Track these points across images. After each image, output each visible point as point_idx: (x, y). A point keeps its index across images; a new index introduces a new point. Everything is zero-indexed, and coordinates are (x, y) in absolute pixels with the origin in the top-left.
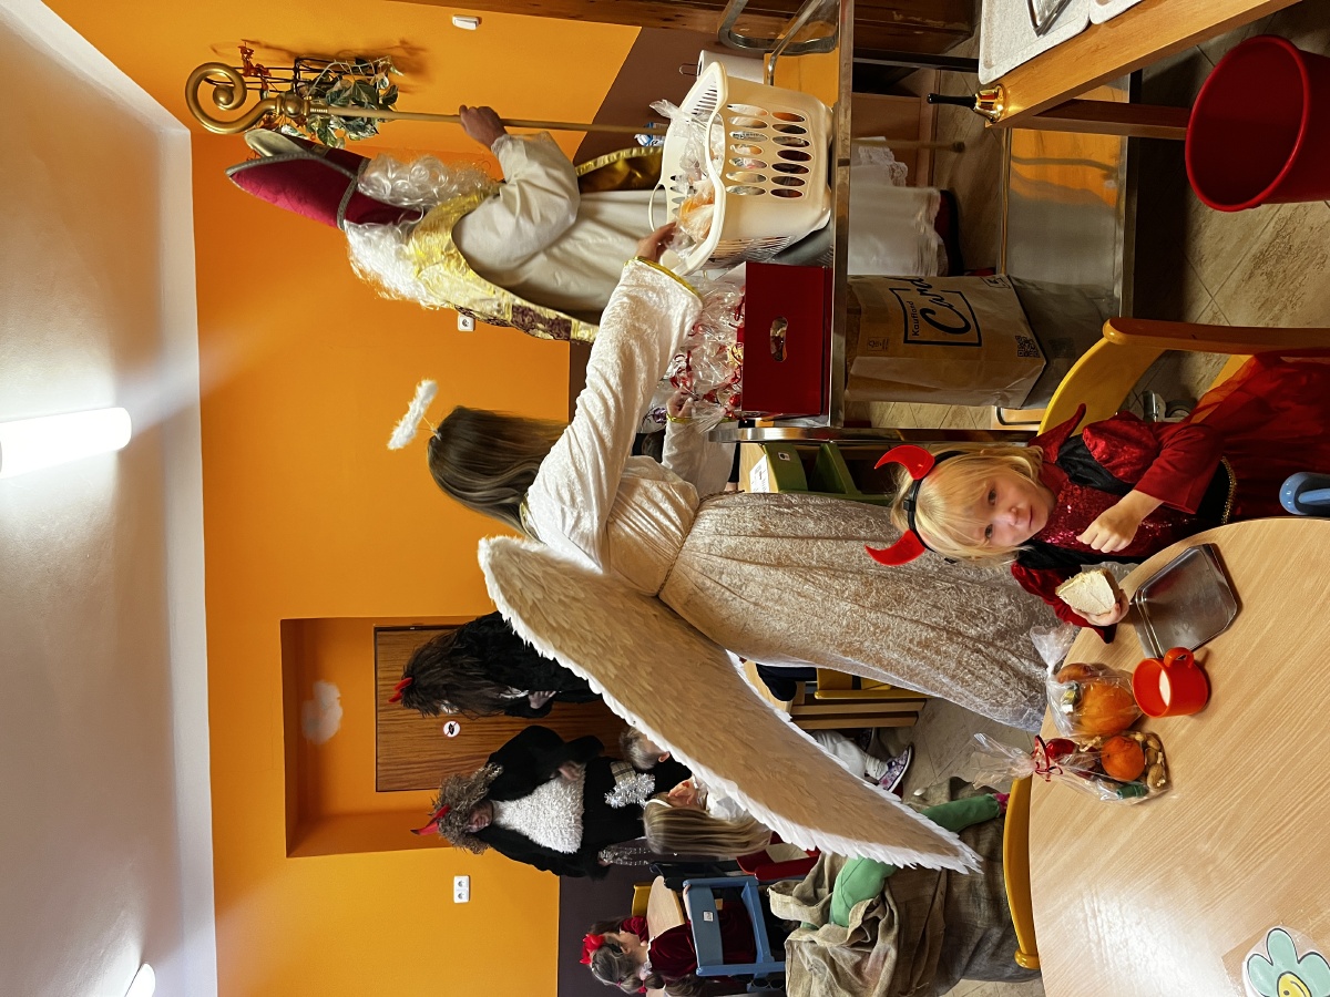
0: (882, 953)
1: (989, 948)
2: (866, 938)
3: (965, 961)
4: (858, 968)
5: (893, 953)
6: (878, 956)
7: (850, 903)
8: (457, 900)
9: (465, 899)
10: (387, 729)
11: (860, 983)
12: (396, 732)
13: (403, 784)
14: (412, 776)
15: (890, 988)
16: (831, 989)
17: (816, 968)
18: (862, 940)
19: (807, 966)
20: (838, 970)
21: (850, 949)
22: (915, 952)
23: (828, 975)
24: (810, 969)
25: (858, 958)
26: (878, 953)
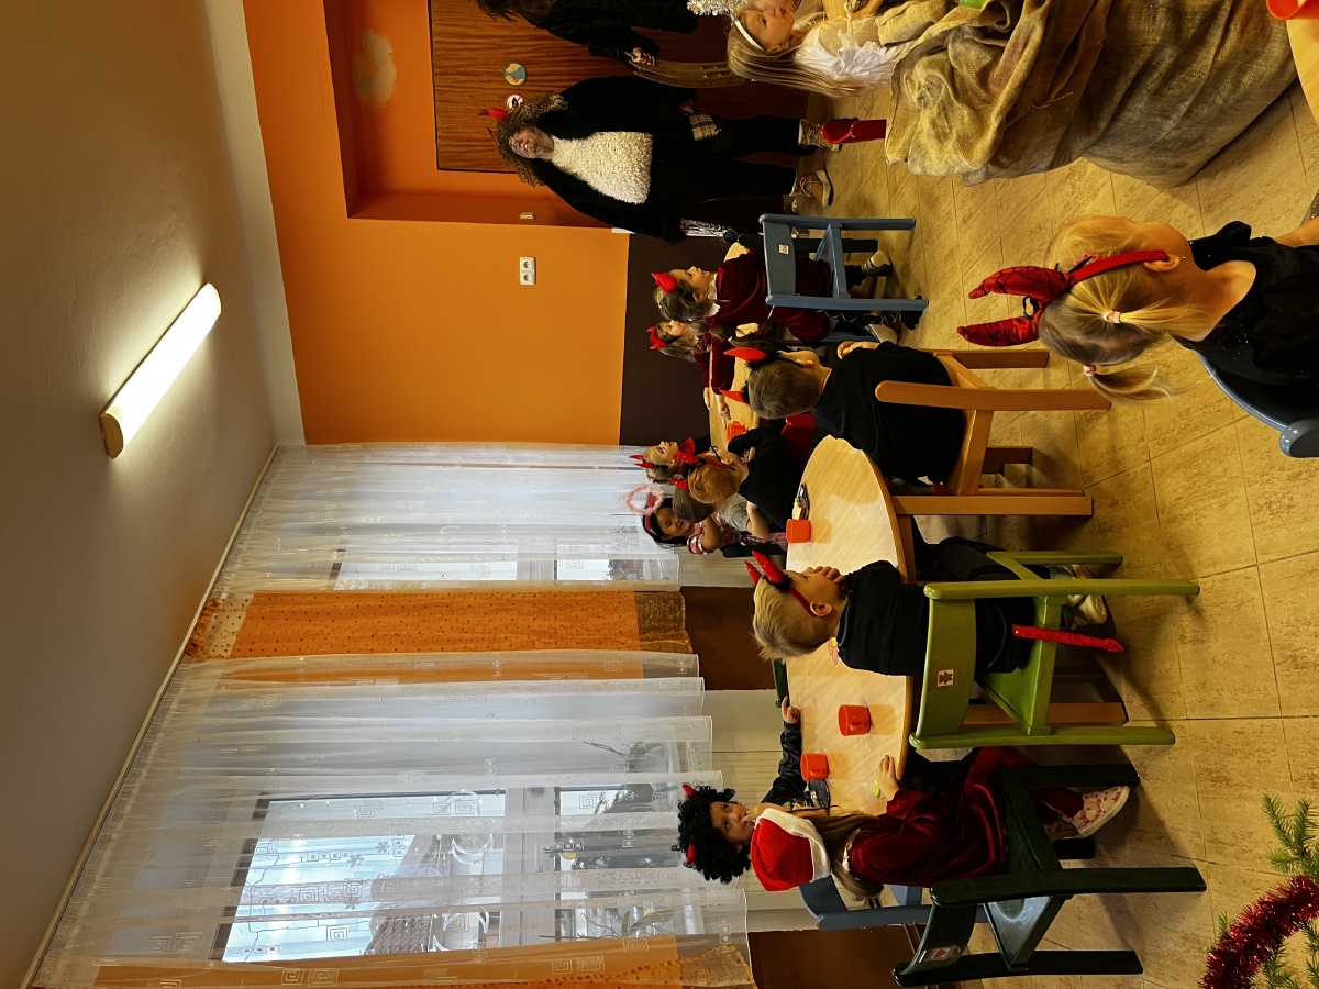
0: (1021, 41)
1: (1152, 82)
2: (1004, 22)
3: (1117, 98)
4: (983, 75)
5: (1037, 36)
6: (1015, 44)
8: (523, 282)
9: (530, 282)
10: (444, 96)
11: (984, 95)
12: (456, 102)
13: (466, 164)
14: (475, 155)
15: (1024, 86)
16: (945, 109)
17: (929, 89)
18: (999, 23)
19: (915, 96)
20: (958, 85)
21: (977, 43)
22: (1062, 54)
23: (943, 93)
24: (921, 98)
25: (987, 59)
26: (1017, 37)
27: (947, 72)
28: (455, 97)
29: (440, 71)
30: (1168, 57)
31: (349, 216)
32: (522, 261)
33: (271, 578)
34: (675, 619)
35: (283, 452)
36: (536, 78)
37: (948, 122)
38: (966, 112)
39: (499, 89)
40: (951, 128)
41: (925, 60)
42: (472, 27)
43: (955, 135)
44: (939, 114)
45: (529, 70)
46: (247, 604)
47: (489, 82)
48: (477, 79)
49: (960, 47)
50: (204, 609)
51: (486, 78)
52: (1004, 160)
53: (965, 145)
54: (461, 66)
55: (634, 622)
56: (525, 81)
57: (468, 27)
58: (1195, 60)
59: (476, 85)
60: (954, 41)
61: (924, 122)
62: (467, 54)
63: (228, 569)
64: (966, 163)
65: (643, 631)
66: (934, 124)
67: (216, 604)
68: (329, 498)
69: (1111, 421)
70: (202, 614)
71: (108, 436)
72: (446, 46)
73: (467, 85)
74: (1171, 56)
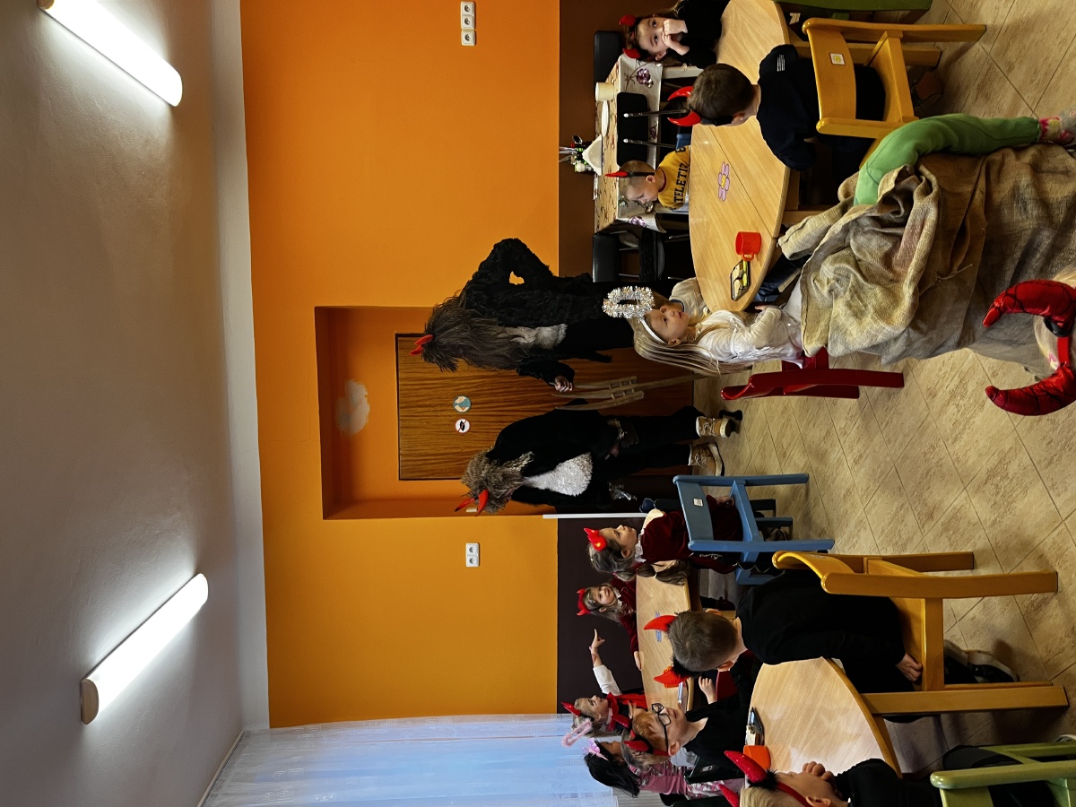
0: (918, 223)
1: (1036, 262)
2: (899, 212)
3: (1008, 277)
4: (887, 260)
6: (913, 227)
7: (879, 177)
8: (468, 564)
9: (475, 564)
10: (407, 424)
11: (891, 275)
12: (415, 427)
13: (422, 474)
14: (430, 467)
15: (929, 258)
16: (857, 292)
17: (838, 281)
18: (894, 213)
19: (825, 291)
20: (864, 272)
21: (877, 233)
22: (955, 237)
23: (852, 279)
24: (830, 291)
25: (888, 246)
26: (914, 221)
27: (852, 264)
28: (413, 424)
29: (404, 405)
30: (1046, 239)
31: (324, 518)
32: (468, 546)
35: (248, 736)
36: (478, 406)
37: (862, 301)
38: (878, 290)
39: (450, 416)
40: (866, 306)
41: (830, 258)
42: (429, 373)
43: (872, 310)
44: (852, 297)
45: (473, 401)
47: (441, 411)
48: (432, 409)
49: (861, 239)
51: (439, 408)
52: (923, 326)
53: (883, 314)
54: (420, 401)
56: (470, 408)
57: (425, 373)
58: (1069, 241)
59: (431, 414)
60: (855, 235)
61: (839, 308)
62: (425, 392)
64: (888, 328)
66: (849, 305)
68: (286, 778)
69: (1063, 603)
71: (86, 701)
72: (409, 387)
73: (425, 414)
74: (1049, 237)
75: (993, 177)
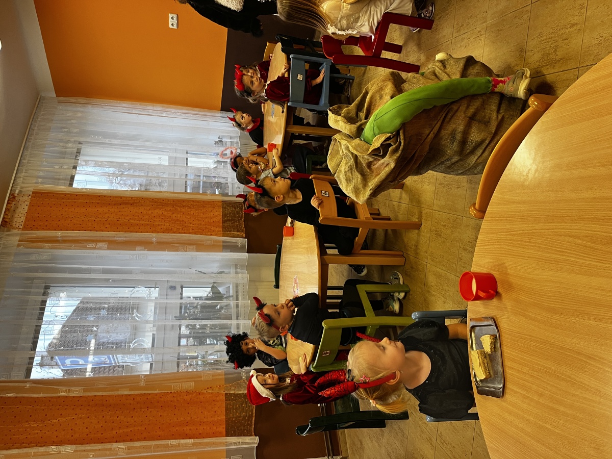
0: (386, 163)
2: (380, 153)
4: (369, 165)
5: (393, 165)
6: (383, 164)
7: (377, 133)
8: (171, 27)
9: (175, 27)
11: (369, 171)
18: (377, 153)
20: (358, 161)
23: (351, 162)
26: (384, 162)
32: (170, 16)
33: (42, 183)
34: (239, 217)
35: (44, 100)
37: (352, 176)
38: (359, 176)
43: (353, 184)
44: (349, 170)
46: (30, 197)
50: (8, 200)
53: (357, 191)
55: (220, 218)
61: (343, 167)
63: (19, 175)
65: (224, 222)
66: (346, 172)
67: (14, 197)
70: (8, 203)
75: (447, 120)
